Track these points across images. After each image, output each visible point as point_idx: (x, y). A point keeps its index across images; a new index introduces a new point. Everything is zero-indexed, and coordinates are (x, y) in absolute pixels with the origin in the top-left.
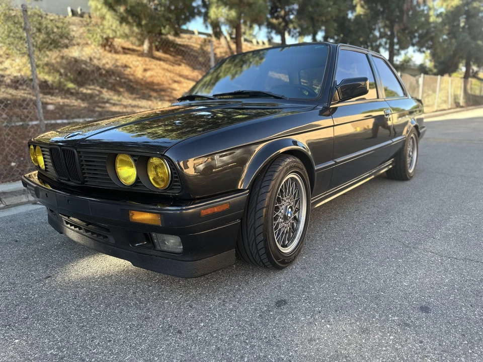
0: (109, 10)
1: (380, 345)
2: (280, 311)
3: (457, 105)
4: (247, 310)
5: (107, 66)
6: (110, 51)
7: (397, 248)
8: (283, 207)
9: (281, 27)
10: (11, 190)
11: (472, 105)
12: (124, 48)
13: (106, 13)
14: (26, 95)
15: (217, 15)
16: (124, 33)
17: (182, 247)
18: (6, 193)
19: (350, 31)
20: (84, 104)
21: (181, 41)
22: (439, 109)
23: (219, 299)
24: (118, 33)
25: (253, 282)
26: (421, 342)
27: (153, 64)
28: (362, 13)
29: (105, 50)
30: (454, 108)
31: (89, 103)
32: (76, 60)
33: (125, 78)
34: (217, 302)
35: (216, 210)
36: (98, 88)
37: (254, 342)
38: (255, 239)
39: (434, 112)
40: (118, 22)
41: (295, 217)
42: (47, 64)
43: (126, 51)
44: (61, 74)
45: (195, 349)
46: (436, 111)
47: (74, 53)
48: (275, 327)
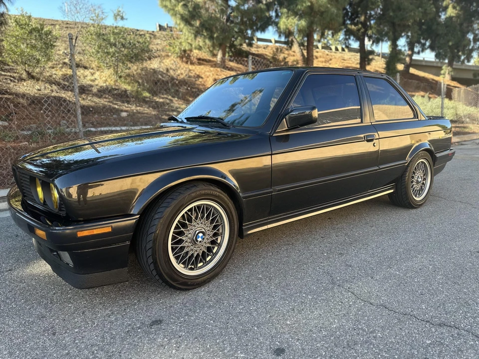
0: (185, 25)
5: (182, 77)
6: (187, 63)
9: (360, 34)
12: (199, 59)
13: (183, 28)
14: (106, 103)
15: (286, 25)
16: (199, 45)
17: (72, 261)
19: (438, 35)
20: (154, 111)
21: (255, 51)
24: (193, 46)
28: (453, 15)
29: (183, 61)
31: (159, 111)
32: (155, 71)
33: (196, 88)
36: (170, 97)
38: (147, 261)
40: (193, 36)
42: (128, 75)
43: (201, 61)
44: (139, 84)
47: (154, 64)
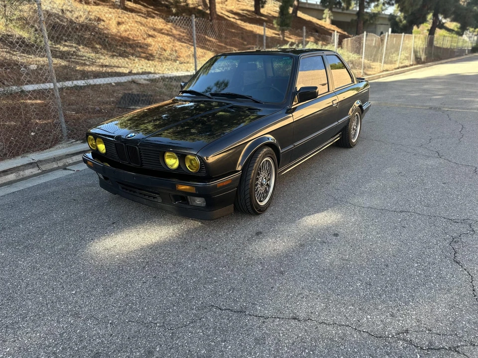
1: (309, 251)
2: (258, 237)
3: (418, 61)
4: (240, 237)
5: (81, 20)
6: (80, 2)
7: (330, 201)
8: (261, 178)
10: (45, 159)
11: (433, 61)
17: (205, 204)
18: (42, 161)
20: (63, 62)
22: (401, 65)
23: (224, 232)
25: (242, 222)
26: (329, 250)
27: (126, 16)
29: (75, 0)
30: (415, 65)
31: (68, 62)
32: (49, 14)
33: (100, 33)
34: (223, 234)
35: (225, 184)
36: (75, 45)
37: (246, 251)
38: (245, 197)
39: (396, 69)
41: (268, 184)
42: (20, 19)
45: (216, 256)
46: (398, 68)
47: (45, 4)
48: (256, 245)
